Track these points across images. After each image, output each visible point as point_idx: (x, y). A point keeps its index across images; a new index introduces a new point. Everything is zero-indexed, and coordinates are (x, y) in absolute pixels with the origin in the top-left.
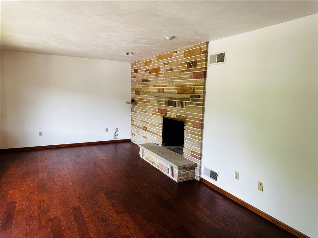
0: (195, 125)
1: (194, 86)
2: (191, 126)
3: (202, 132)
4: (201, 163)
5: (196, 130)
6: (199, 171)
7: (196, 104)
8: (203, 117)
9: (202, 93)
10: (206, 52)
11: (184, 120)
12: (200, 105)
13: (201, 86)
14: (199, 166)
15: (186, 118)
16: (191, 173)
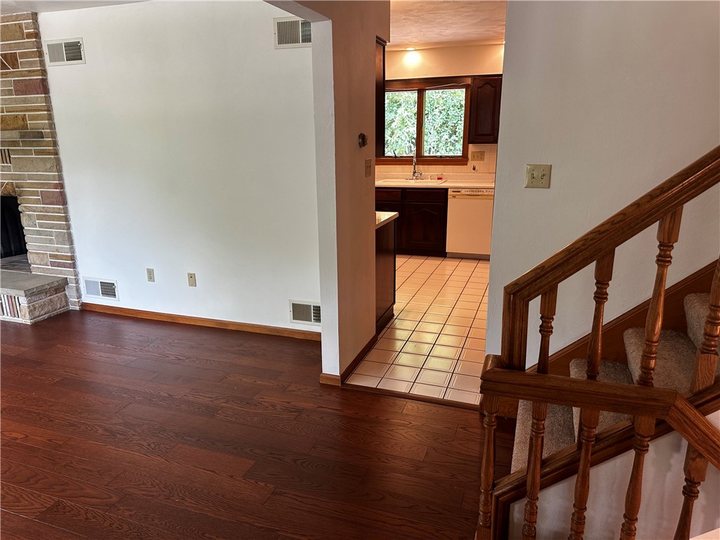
0: (46, 199)
1: (22, 111)
2: (37, 202)
3: (66, 211)
4: (76, 275)
5: (50, 208)
6: (75, 291)
7: (37, 153)
8: (61, 178)
9: (47, 126)
10: (37, 35)
11: (15, 191)
12: (49, 153)
13: (42, 111)
14: (74, 281)
15: (18, 187)
16: (59, 298)
